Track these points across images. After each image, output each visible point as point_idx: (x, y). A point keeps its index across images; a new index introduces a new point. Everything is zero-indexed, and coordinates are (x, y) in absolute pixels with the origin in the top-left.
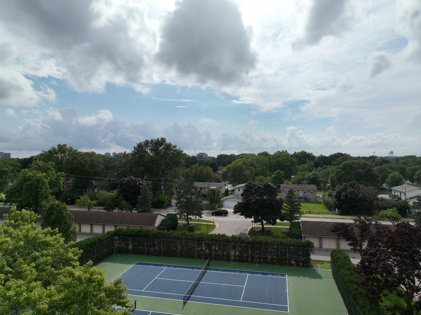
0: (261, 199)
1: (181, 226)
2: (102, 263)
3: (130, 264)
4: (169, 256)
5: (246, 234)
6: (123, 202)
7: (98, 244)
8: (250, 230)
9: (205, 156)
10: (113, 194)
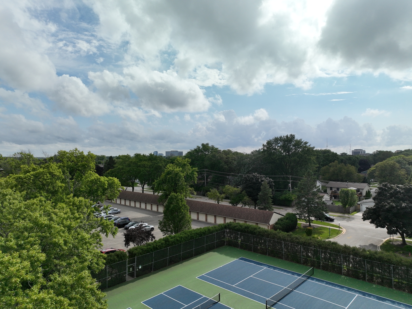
0: (397, 206)
1: (302, 227)
2: (211, 252)
3: (234, 257)
4: (274, 256)
5: (378, 246)
6: (245, 198)
7: (207, 235)
8: (386, 242)
9: (362, 153)
10: (238, 189)
